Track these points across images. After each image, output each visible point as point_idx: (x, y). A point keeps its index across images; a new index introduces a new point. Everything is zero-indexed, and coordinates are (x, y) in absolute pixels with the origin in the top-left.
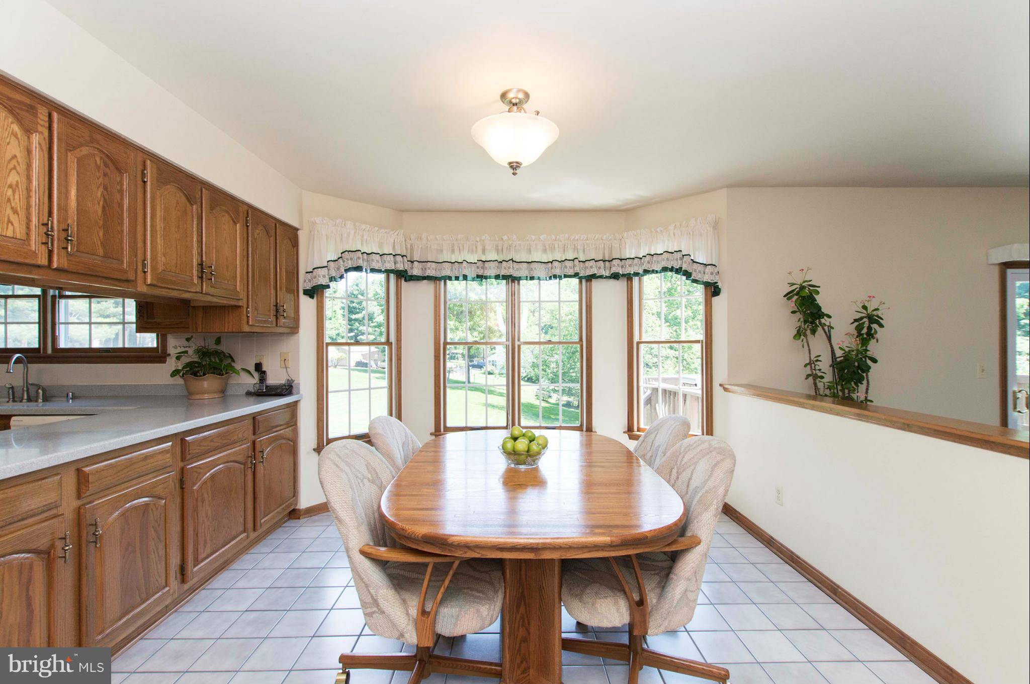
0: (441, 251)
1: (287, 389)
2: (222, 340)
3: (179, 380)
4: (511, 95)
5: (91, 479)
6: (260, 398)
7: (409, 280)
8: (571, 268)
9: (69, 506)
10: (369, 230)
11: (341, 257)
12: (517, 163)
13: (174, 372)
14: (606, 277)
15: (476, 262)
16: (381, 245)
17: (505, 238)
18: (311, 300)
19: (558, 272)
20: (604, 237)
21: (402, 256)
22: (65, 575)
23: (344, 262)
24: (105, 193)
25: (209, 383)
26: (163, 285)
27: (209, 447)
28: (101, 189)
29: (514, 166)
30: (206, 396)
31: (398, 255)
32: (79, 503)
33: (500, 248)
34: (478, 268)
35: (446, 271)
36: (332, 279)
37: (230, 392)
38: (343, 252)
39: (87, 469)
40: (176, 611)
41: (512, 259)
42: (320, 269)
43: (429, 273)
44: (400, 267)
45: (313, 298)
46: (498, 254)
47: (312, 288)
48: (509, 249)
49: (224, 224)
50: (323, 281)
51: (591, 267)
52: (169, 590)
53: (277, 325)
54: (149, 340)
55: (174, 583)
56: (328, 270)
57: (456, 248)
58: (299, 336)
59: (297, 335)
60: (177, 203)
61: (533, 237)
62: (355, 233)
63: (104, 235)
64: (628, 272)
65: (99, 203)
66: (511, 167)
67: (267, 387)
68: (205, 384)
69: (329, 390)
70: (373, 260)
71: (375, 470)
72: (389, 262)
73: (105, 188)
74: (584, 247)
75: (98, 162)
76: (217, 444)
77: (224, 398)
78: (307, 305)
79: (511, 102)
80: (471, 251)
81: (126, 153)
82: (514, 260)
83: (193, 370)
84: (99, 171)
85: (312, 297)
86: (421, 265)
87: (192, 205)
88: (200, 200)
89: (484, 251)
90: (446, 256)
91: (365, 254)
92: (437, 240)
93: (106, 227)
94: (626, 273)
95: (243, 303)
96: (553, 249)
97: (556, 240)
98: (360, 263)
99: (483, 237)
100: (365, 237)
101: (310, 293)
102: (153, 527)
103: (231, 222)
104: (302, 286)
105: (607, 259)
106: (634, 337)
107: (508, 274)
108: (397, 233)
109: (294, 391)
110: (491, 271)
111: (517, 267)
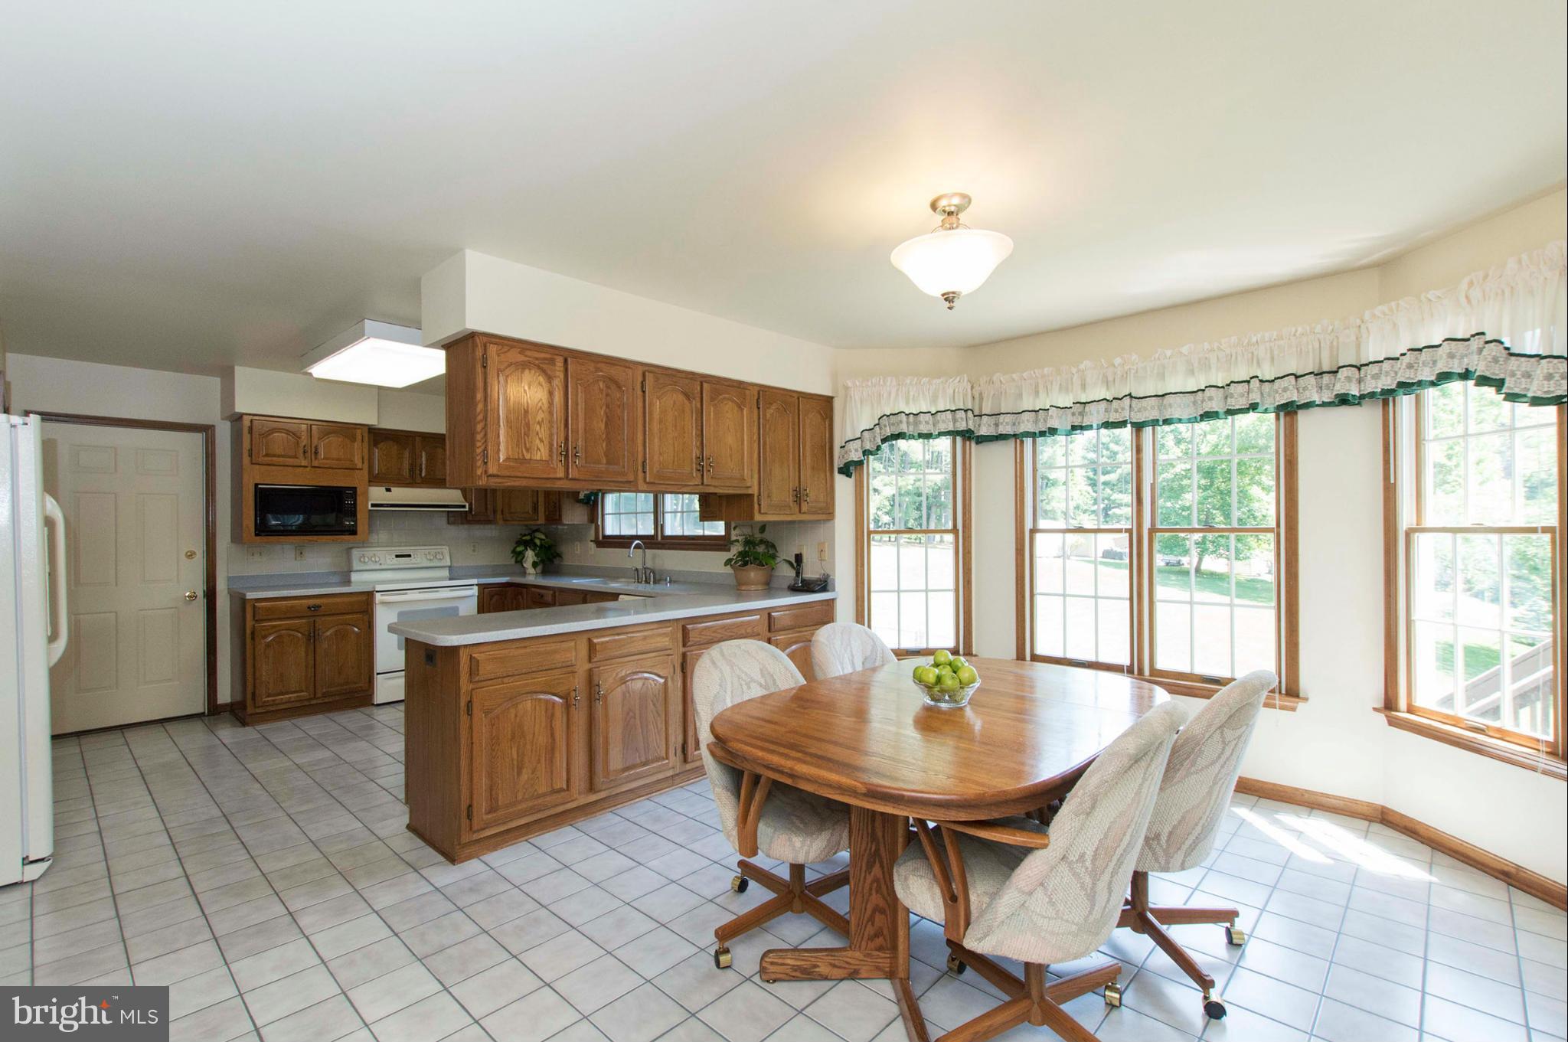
0: (1020, 396)
1: (824, 585)
2: (767, 529)
3: (729, 570)
4: (943, 203)
5: (597, 647)
6: (795, 593)
7: (981, 442)
8: (1242, 395)
9: (583, 667)
10: (916, 383)
11: (878, 424)
12: (953, 293)
13: (726, 563)
14: (1324, 405)
15: (1072, 405)
16: (934, 400)
17: (1118, 361)
18: (848, 478)
19: (1210, 406)
20: (1318, 329)
21: (966, 411)
22: (580, 718)
23: (881, 429)
24: (607, 410)
25: (754, 574)
26: (662, 482)
27: (710, 638)
28: (604, 407)
29: (949, 298)
30: (753, 587)
31: (961, 409)
32: (590, 666)
33: (1110, 379)
34: (1073, 414)
35: (1027, 425)
36: (866, 453)
37: (774, 584)
38: (881, 417)
39: (595, 641)
40: (682, 787)
41: (1130, 395)
42: (851, 443)
43: (1004, 429)
44: (962, 426)
45: (851, 477)
46: (1108, 389)
47: (845, 464)
48: (1124, 378)
49: (727, 412)
50: (855, 456)
51: (1285, 390)
52: (669, 763)
53: (800, 512)
54: (718, 528)
55: (675, 760)
56: (862, 441)
57: (1041, 387)
58: (834, 523)
59: (832, 522)
60: (674, 403)
61: (1169, 353)
62: (898, 390)
63: (607, 445)
64: (1370, 390)
65: (602, 421)
66: (946, 299)
67: (803, 581)
68: (752, 574)
69: (872, 589)
70: (920, 422)
71: (772, 676)
72: (944, 422)
73: (608, 406)
74: (1272, 351)
75: (601, 386)
76: (719, 636)
77: (769, 588)
78: (843, 486)
79: (944, 211)
80: (1065, 389)
81: (625, 372)
82: (1133, 395)
83: (746, 559)
84: (602, 393)
85: (849, 475)
86: (992, 420)
87: (691, 403)
88: (699, 395)
89: (1084, 387)
90: (1027, 403)
91: (912, 415)
92: (1014, 380)
93: (608, 440)
94: (1366, 392)
95: (755, 491)
96: (1205, 365)
97: (1213, 350)
98: (904, 428)
99: (1082, 367)
100: (911, 394)
101: (845, 470)
102: (652, 701)
103: (736, 408)
104: (838, 463)
105: (1326, 368)
106: (1399, 519)
107: (1121, 420)
108: (958, 379)
109: (829, 587)
110: (1096, 415)
111: (1139, 406)
